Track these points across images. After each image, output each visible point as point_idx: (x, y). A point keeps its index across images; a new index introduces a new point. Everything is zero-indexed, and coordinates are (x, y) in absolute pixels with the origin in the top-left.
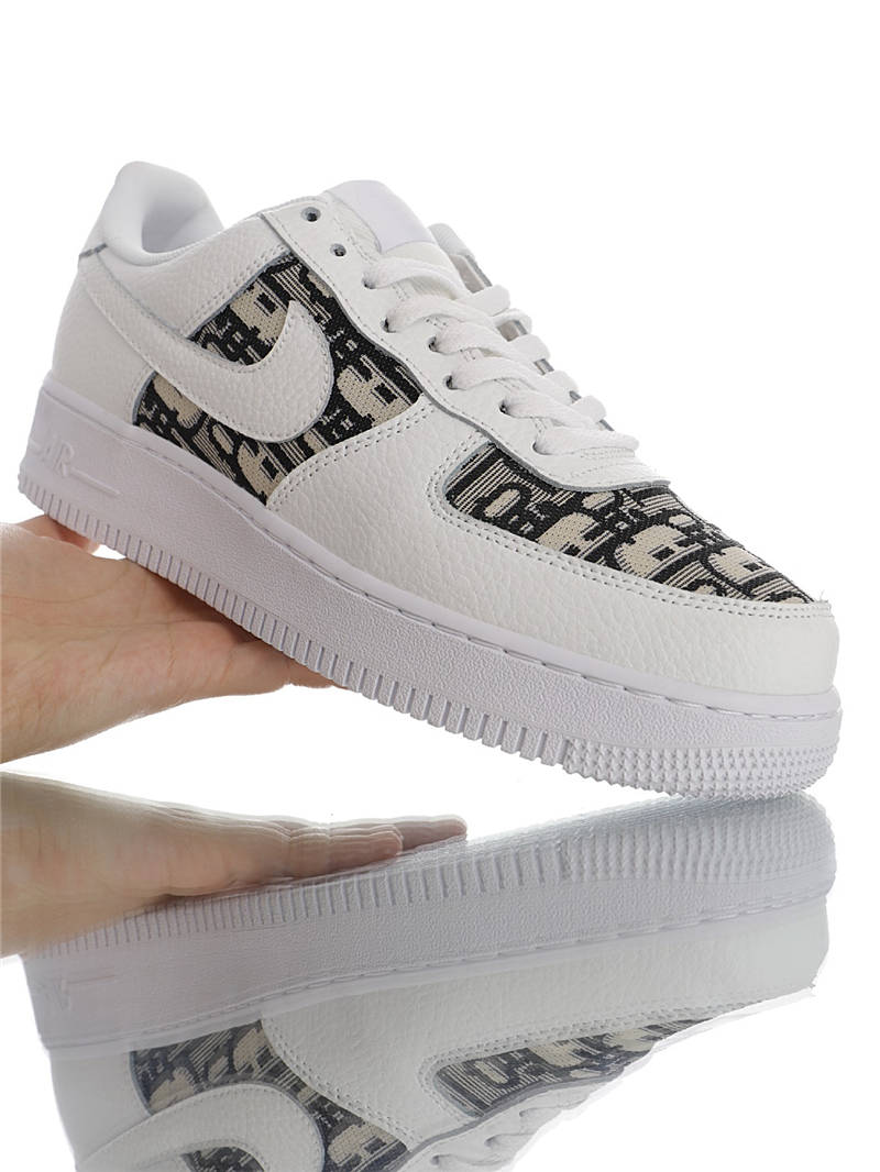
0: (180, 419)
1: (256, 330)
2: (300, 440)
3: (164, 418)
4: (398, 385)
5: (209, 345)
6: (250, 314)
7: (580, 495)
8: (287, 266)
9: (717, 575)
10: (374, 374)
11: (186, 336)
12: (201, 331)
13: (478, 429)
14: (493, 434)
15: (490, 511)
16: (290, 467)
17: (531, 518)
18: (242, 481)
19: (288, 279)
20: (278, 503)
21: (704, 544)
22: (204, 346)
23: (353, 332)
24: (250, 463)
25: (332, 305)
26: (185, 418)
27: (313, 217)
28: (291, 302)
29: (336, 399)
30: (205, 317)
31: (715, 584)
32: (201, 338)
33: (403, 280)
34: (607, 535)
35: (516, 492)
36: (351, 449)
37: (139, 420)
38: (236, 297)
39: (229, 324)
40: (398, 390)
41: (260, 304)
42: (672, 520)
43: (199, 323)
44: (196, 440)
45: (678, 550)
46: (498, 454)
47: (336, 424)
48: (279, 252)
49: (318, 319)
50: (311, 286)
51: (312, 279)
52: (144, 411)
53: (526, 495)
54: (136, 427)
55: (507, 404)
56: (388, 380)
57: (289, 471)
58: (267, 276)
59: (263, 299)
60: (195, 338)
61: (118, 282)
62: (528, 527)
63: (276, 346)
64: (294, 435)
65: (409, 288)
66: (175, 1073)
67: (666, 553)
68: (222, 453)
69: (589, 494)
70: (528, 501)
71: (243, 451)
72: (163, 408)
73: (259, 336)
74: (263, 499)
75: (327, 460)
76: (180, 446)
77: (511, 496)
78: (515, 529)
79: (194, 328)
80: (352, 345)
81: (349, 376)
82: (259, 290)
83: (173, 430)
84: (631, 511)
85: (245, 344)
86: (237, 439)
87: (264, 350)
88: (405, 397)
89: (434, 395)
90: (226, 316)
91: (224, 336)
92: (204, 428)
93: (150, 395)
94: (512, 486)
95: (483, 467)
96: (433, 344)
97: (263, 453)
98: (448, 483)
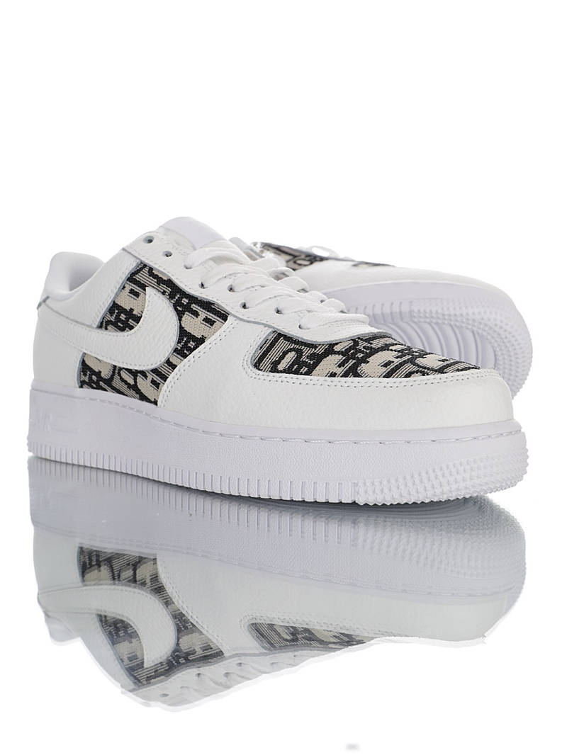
0: (102, 375)
1: (132, 310)
2: (168, 362)
3: (94, 378)
4: (215, 314)
5: (108, 327)
6: (127, 302)
7: (332, 345)
8: (141, 269)
9: (421, 367)
10: (200, 313)
11: (96, 326)
12: (103, 322)
13: (266, 325)
14: (273, 325)
15: (280, 367)
16: (165, 378)
17: (305, 364)
18: (143, 398)
19: (143, 277)
20: (164, 401)
21: (412, 355)
22: (106, 329)
23: (185, 294)
24: (145, 385)
25: (169, 283)
26: (106, 374)
27: (150, 241)
28: (147, 288)
29: (183, 333)
30: (103, 312)
31: (421, 372)
32: (104, 325)
33: (207, 260)
34: (351, 362)
35: (293, 353)
36: (196, 357)
37: (82, 384)
38: (117, 295)
39: (117, 311)
40: (216, 317)
41: (131, 295)
42: (391, 348)
43: (100, 316)
44: (114, 384)
45: (396, 360)
46: (280, 336)
47: (185, 346)
48: (135, 264)
49: (164, 293)
50: (156, 277)
51: (155, 273)
52: (83, 378)
53: (299, 353)
54: (81, 389)
55: (279, 309)
56: (209, 313)
57: (165, 381)
58: (131, 279)
59: (132, 291)
60: (100, 326)
61: (57, 312)
62: (305, 369)
63: (143, 315)
64: (164, 360)
65: (211, 263)
66: (102, 568)
67: (389, 363)
68: (129, 386)
69: (337, 344)
70: (301, 355)
71: (140, 379)
72: (93, 372)
73: (134, 313)
74: (155, 403)
75: (184, 368)
76: (106, 390)
77: (291, 356)
78: (297, 372)
79: (98, 320)
80: (185, 301)
81: (187, 318)
82: (128, 288)
83: (101, 382)
84: (364, 347)
85: (127, 319)
86: (134, 373)
87: (137, 319)
88: (221, 320)
89: (237, 314)
90: (115, 307)
91: (115, 319)
92: (116, 375)
93: (85, 367)
94: (290, 350)
95: (272, 345)
96: (231, 289)
97: (150, 377)
98: (253, 358)
